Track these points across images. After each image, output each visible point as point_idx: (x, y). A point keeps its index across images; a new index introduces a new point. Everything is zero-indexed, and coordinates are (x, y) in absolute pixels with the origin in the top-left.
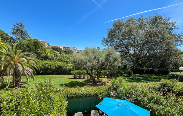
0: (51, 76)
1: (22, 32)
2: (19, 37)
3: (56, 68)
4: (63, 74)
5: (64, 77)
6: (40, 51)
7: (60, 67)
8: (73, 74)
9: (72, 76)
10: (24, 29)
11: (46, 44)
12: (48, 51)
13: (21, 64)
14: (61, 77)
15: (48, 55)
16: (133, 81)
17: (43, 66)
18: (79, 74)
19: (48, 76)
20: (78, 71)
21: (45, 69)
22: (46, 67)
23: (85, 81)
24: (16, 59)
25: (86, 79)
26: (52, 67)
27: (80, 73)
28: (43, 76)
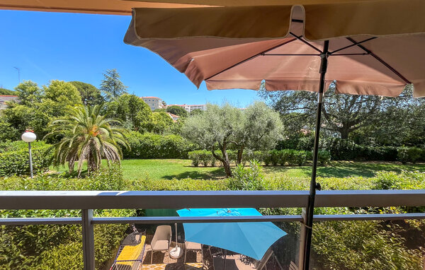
0: (153, 160)
1: (115, 84)
2: (109, 94)
3: (163, 146)
4: (175, 158)
5: (176, 164)
6: (138, 115)
7: (170, 144)
8: (192, 158)
9: (189, 162)
10: (118, 80)
11: (160, 102)
12: (153, 115)
13: (99, 138)
14: (171, 164)
15: (153, 122)
16: (325, 175)
17: (141, 143)
18: (202, 157)
19: (149, 160)
20: (201, 152)
21: (144, 148)
22: (145, 145)
23: (212, 172)
24: (94, 130)
25: (216, 168)
26: (156, 144)
27: (204, 155)
28: (140, 160)
